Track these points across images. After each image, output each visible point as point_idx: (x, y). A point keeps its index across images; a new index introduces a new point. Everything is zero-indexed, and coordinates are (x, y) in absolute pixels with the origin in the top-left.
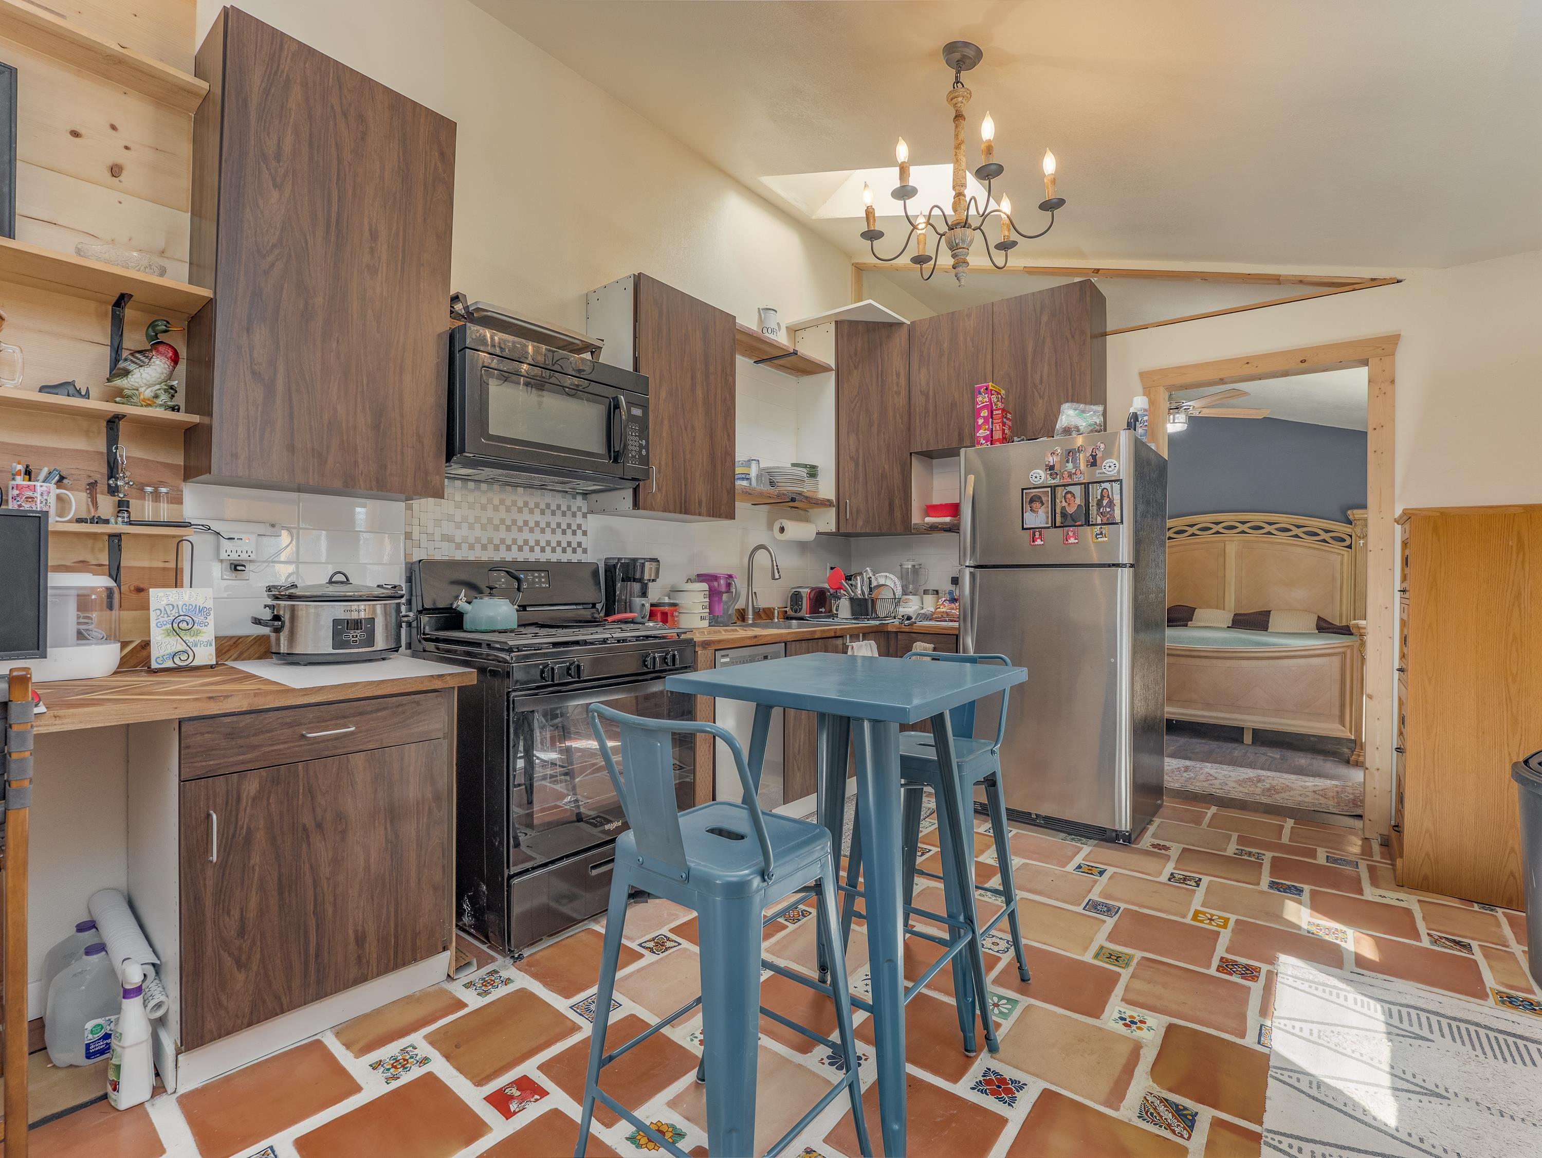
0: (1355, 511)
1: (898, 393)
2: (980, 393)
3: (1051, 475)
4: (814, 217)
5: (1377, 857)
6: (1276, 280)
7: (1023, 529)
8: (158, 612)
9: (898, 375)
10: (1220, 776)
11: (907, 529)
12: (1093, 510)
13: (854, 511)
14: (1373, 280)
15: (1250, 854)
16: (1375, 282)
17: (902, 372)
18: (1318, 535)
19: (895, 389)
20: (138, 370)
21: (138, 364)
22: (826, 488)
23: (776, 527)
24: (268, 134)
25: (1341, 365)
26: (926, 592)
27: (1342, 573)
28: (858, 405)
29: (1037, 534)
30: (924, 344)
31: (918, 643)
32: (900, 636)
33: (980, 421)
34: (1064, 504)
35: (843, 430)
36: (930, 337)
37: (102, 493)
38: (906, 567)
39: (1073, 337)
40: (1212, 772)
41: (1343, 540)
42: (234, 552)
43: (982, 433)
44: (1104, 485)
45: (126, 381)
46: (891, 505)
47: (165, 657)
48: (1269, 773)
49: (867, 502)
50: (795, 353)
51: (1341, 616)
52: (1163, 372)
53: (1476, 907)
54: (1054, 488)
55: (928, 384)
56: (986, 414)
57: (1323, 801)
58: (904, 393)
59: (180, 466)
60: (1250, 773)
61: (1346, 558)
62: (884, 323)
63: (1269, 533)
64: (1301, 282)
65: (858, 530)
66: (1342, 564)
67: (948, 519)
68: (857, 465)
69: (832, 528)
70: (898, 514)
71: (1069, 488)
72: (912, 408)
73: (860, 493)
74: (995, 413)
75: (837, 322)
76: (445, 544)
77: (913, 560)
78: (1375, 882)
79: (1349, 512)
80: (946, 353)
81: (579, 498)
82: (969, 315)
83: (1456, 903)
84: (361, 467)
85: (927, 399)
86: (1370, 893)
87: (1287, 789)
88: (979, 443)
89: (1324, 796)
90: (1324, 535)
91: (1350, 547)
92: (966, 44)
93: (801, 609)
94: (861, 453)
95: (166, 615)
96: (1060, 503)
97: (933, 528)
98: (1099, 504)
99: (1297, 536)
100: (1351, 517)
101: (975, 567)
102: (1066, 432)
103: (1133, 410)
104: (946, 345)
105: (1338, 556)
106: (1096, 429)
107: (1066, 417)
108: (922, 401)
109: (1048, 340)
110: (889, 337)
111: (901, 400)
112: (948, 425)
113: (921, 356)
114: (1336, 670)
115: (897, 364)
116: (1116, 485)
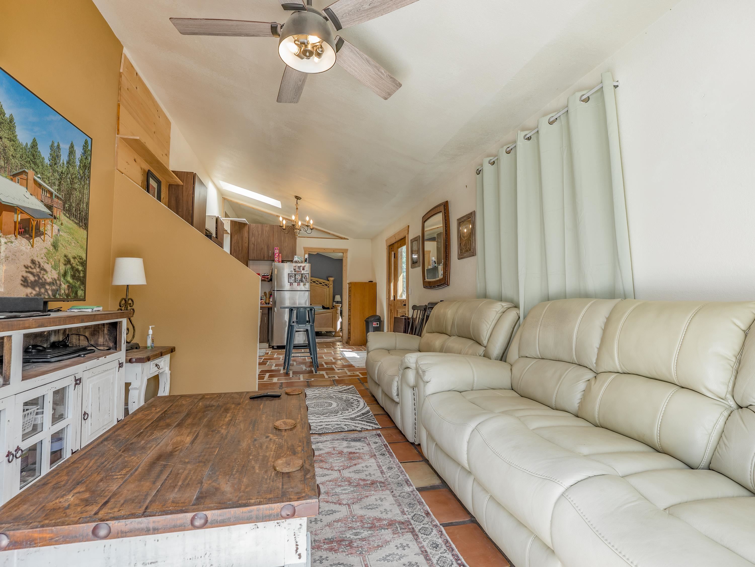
0: (330, 278)
1: (246, 243)
2: (275, 249)
4: (224, 188)
5: (346, 344)
6: (329, 233)
7: (288, 282)
9: (246, 238)
12: (303, 280)
16: (345, 239)
19: (245, 241)
25: (339, 252)
27: (327, 294)
29: (292, 284)
30: (254, 231)
33: (276, 256)
34: (297, 278)
36: (255, 229)
39: (292, 238)
41: (327, 285)
43: (276, 259)
44: (305, 274)
51: (326, 305)
52: (309, 248)
54: (295, 274)
55: (255, 242)
56: (277, 254)
57: (334, 341)
58: (247, 243)
61: (328, 290)
62: (243, 224)
71: (298, 274)
72: (249, 247)
74: (279, 255)
75: (231, 222)
80: (260, 235)
86: (347, 347)
88: (276, 261)
90: (323, 284)
91: (328, 287)
92: (299, 197)
98: (305, 278)
99: (317, 284)
101: (277, 291)
102: (296, 262)
103: (306, 258)
104: (260, 232)
105: (326, 290)
106: (302, 262)
107: (296, 259)
108: (253, 246)
109: (287, 238)
110: (244, 227)
111: (247, 245)
112: (261, 253)
113: (253, 234)
114: (332, 316)
115: (246, 235)
116: (308, 275)
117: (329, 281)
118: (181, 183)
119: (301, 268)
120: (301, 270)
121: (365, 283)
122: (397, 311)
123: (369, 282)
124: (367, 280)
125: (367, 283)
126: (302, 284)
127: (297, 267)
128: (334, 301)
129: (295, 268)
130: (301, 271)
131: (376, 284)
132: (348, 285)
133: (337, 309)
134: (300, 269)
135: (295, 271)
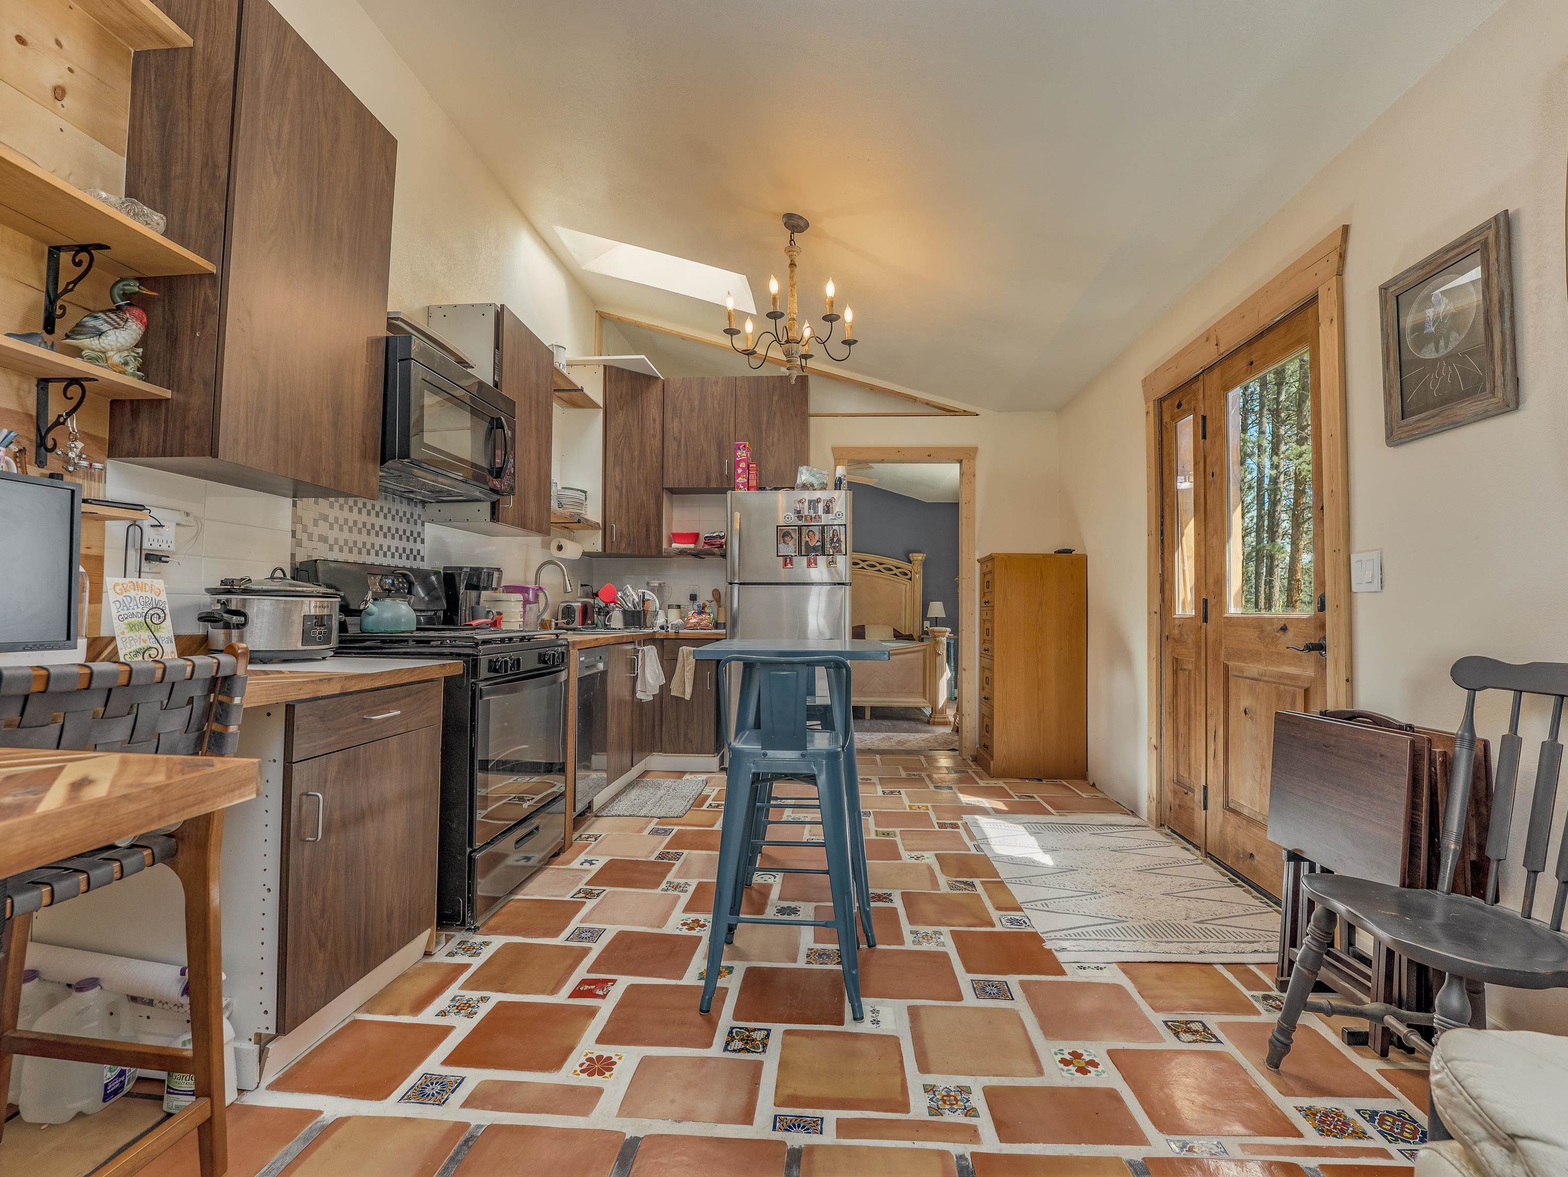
0: (914, 554)
1: (654, 436)
2: (740, 449)
3: (798, 517)
4: (583, 268)
5: (975, 767)
6: (914, 400)
7: (778, 556)
8: (118, 603)
9: (654, 421)
10: (867, 739)
11: (659, 554)
12: (828, 546)
13: (619, 534)
14: (965, 411)
15: (914, 775)
16: (966, 413)
17: (657, 419)
18: (892, 570)
19: (652, 432)
20: (112, 332)
21: (113, 326)
22: (593, 513)
23: (554, 546)
24: (273, 119)
25: (948, 460)
26: (670, 607)
27: (906, 597)
28: (623, 441)
29: (788, 560)
30: (677, 398)
31: (684, 647)
32: (666, 643)
33: (740, 471)
34: (807, 539)
35: (610, 462)
36: (682, 394)
37: (30, 464)
38: (653, 585)
39: (796, 415)
40: (860, 737)
41: (907, 575)
42: (155, 540)
43: (741, 480)
44: (835, 527)
45: (97, 342)
46: (647, 531)
47: (132, 654)
48: (893, 734)
49: (629, 527)
50: (582, 390)
51: (905, 629)
52: (849, 450)
53: (1027, 781)
54: (800, 527)
55: (680, 433)
56: (744, 466)
57: (930, 744)
58: (659, 436)
59: (103, 439)
60: (883, 735)
61: (908, 587)
62: (644, 375)
63: (863, 568)
64: (927, 404)
65: (622, 552)
66: (906, 591)
67: (692, 546)
68: (621, 494)
69: (599, 548)
70: (653, 539)
71: (811, 528)
72: (665, 450)
73: (623, 520)
74: (751, 466)
75: (605, 367)
76: (321, 545)
77: (658, 580)
78: (981, 778)
79: (910, 555)
80: (697, 410)
81: (420, 506)
82: (716, 383)
83: (1019, 781)
84: (324, 464)
85: (679, 445)
86: (982, 783)
87: (907, 741)
88: (738, 487)
89: (929, 742)
90: (896, 571)
91: (910, 579)
92: (801, 218)
93: (573, 621)
94: (624, 484)
95: (125, 608)
96: (805, 538)
97: (682, 553)
98: (832, 540)
99: (879, 571)
100: (911, 559)
101: (741, 584)
102: (804, 487)
103: (838, 475)
104: (696, 403)
105: (903, 585)
106: (824, 487)
107: (804, 476)
108: (675, 445)
109: (778, 414)
110: (648, 387)
111: (656, 443)
112: (698, 469)
113: (674, 408)
114: (921, 661)
115: (654, 411)
116: (843, 528)
117: (910, 562)
118: (186, 40)
119: (821, 506)
120: (820, 512)
121: (1045, 556)
122: (1226, 668)
123: (1059, 552)
124: (1048, 547)
125: (1050, 555)
126: (821, 560)
127: (806, 504)
128: (924, 617)
129: (798, 506)
130: (820, 517)
131: (1084, 559)
132: (978, 565)
133: (937, 643)
134: (816, 512)
135: (800, 518)
